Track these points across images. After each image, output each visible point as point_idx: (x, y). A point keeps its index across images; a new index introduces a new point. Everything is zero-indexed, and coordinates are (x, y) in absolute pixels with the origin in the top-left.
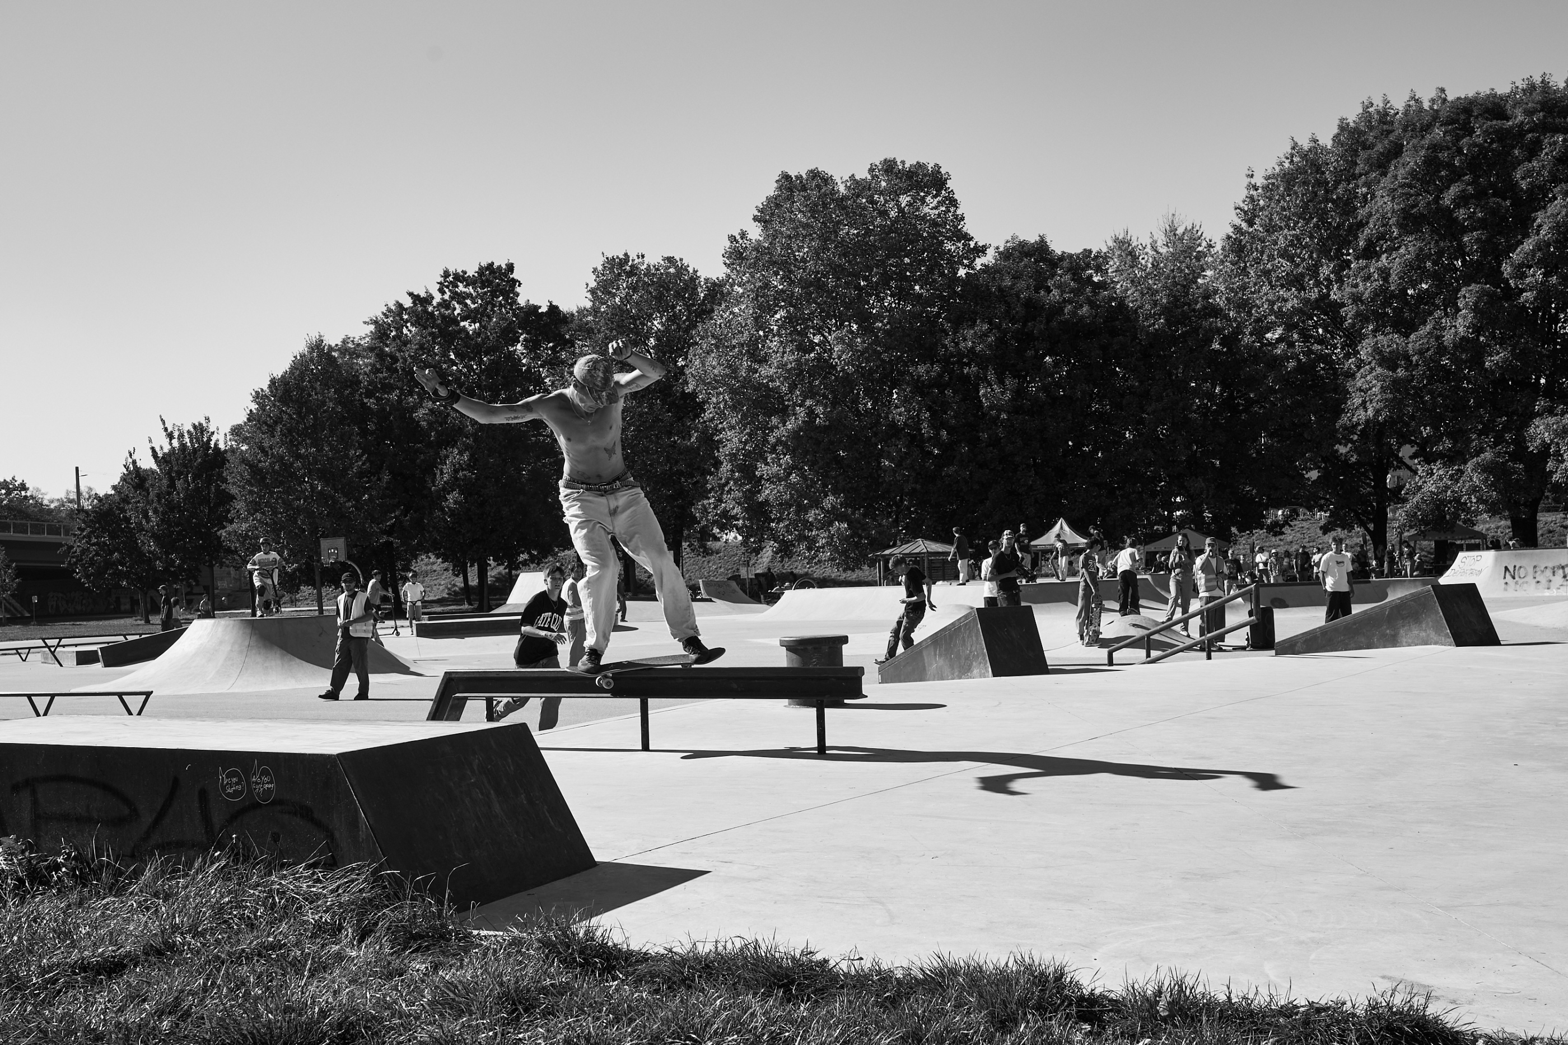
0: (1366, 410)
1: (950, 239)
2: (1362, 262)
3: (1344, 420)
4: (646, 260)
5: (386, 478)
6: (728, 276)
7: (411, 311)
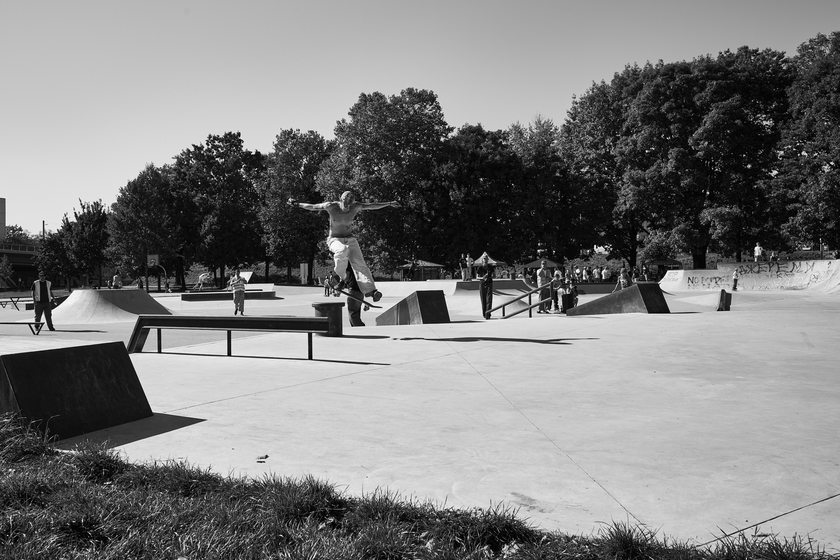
0: (626, 205)
1: (437, 124)
2: (624, 138)
3: (616, 209)
4: (301, 132)
5: (179, 228)
6: (336, 139)
7: (193, 153)
